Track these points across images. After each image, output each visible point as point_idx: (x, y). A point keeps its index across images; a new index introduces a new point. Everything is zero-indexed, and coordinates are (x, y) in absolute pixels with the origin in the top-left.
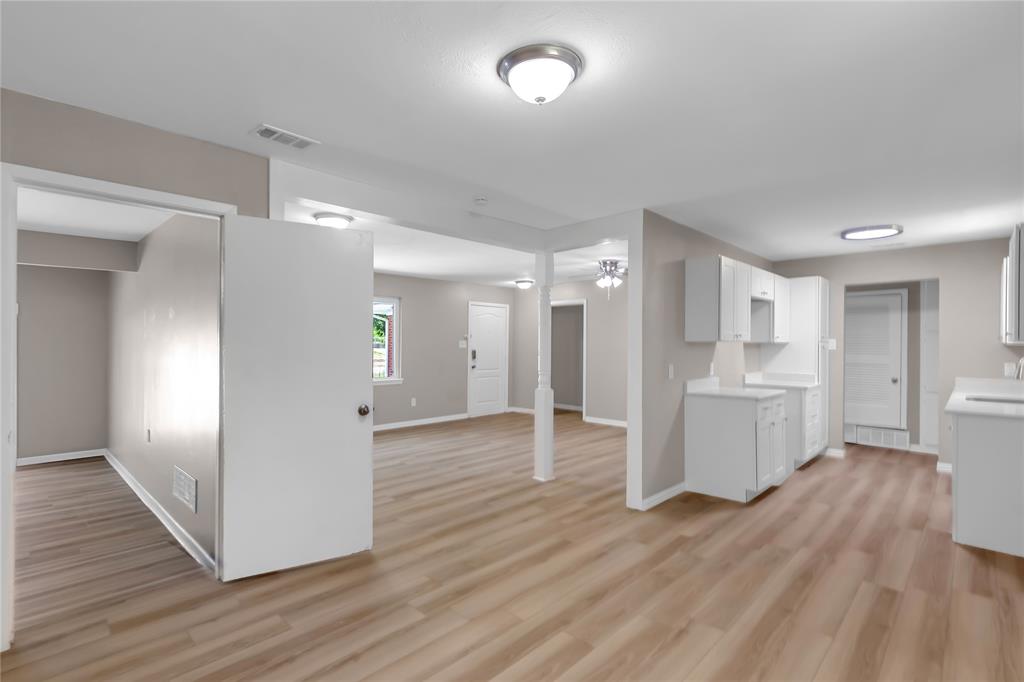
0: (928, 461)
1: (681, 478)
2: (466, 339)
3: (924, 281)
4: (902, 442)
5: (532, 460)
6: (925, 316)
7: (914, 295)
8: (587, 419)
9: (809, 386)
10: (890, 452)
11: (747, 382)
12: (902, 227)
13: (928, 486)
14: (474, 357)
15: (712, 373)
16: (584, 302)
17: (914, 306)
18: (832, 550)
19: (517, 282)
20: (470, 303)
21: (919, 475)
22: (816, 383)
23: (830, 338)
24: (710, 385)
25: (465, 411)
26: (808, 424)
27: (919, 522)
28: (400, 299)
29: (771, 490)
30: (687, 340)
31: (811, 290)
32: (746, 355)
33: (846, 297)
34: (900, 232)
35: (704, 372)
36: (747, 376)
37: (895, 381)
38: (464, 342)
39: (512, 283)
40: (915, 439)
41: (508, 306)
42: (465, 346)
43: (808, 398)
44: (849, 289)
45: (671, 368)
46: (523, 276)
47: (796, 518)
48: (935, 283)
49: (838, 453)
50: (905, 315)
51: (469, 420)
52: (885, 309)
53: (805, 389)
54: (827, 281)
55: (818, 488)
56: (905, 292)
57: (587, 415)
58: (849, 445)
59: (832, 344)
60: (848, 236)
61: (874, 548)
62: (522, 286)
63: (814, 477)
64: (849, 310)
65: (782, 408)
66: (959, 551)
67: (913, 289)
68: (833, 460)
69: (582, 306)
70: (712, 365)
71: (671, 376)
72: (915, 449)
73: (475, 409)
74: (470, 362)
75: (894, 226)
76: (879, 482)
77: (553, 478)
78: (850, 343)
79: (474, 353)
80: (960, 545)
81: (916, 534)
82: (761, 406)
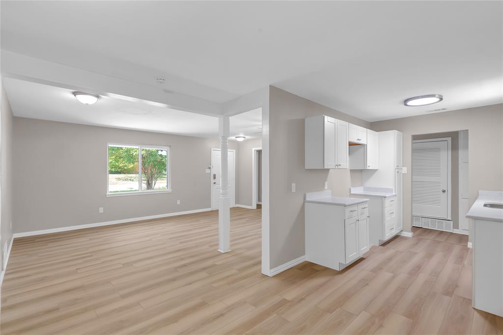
0: (463, 239)
1: (303, 253)
2: (210, 168)
3: (461, 131)
4: (448, 228)
5: (218, 240)
6: (461, 153)
7: (455, 140)
9: (387, 196)
10: (441, 233)
11: (352, 193)
12: (442, 96)
13: (461, 258)
14: (215, 178)
15: (326, 188)
17: (455, 147)
18: (383, 314)
19: (236, 137)
21: (457, 249)
22: (394, 193)
23: (403, 166)
24: (325, 195)
25: (210, 207)
26: (388, 218)
27: (451, 289)
29: (361, 260)
30: (306, 168)
31: (391, 138)
32: (351, 176)
33: (412, 143)
34: (441, 99)
35: (320, 187)
36: (352, 188)
37: (444, 191)
38: (209, 170)
40: (456, 226)
41: (235, 151)
42: (209, 172)
43: (387, 202)
44: (415, 138)
45: (294, 185)
46: (238, 134)
47: (367, 284)
48: (466, 132)
49: (409, 234)
50: (450, 152)
51: (212, 211)
52: (438, 150)
53: (385, 197)
54: (402, 133)
55: (390, 259)
56: (449, 139)
58: (415, 229)
59: (405, 170)
60: (409, 103)
61: (414, 314)
62: (239, 139)
63: (390, 251)
64: (414, 150)
65: (366, 210)
66: (476, 315)
67: (454, 136)
68: (405, 238)
70: (326, 183)
71: (294, 190)
72: (456, 231)
74: (213, 181)
75: (437, 96)
76: (430, 255)
77: (230, 250)
78: (415, 169)
80: (477, 310)
81: (447, 298)
82: (348, 210)
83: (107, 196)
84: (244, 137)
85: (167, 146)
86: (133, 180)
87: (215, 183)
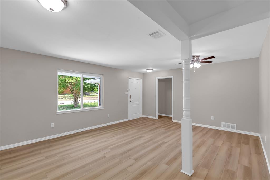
2: (128, 91)
8: (174, 121)
14: (131, 98)
16: (172, 77)
19: (147, 70)
20: (129, 78)
28: (103, 75)
38: (127, 92)
39: (145, 70)
42: (127, 94)
57: (174, 119)
69: (171, 78)
73: (131, 117)
74: (129, 100)
79: (131, 96)
83: (57, 114)
84: (152, 70)
85: (101, 75)
86: (63, 99)
87: (131, 101)
